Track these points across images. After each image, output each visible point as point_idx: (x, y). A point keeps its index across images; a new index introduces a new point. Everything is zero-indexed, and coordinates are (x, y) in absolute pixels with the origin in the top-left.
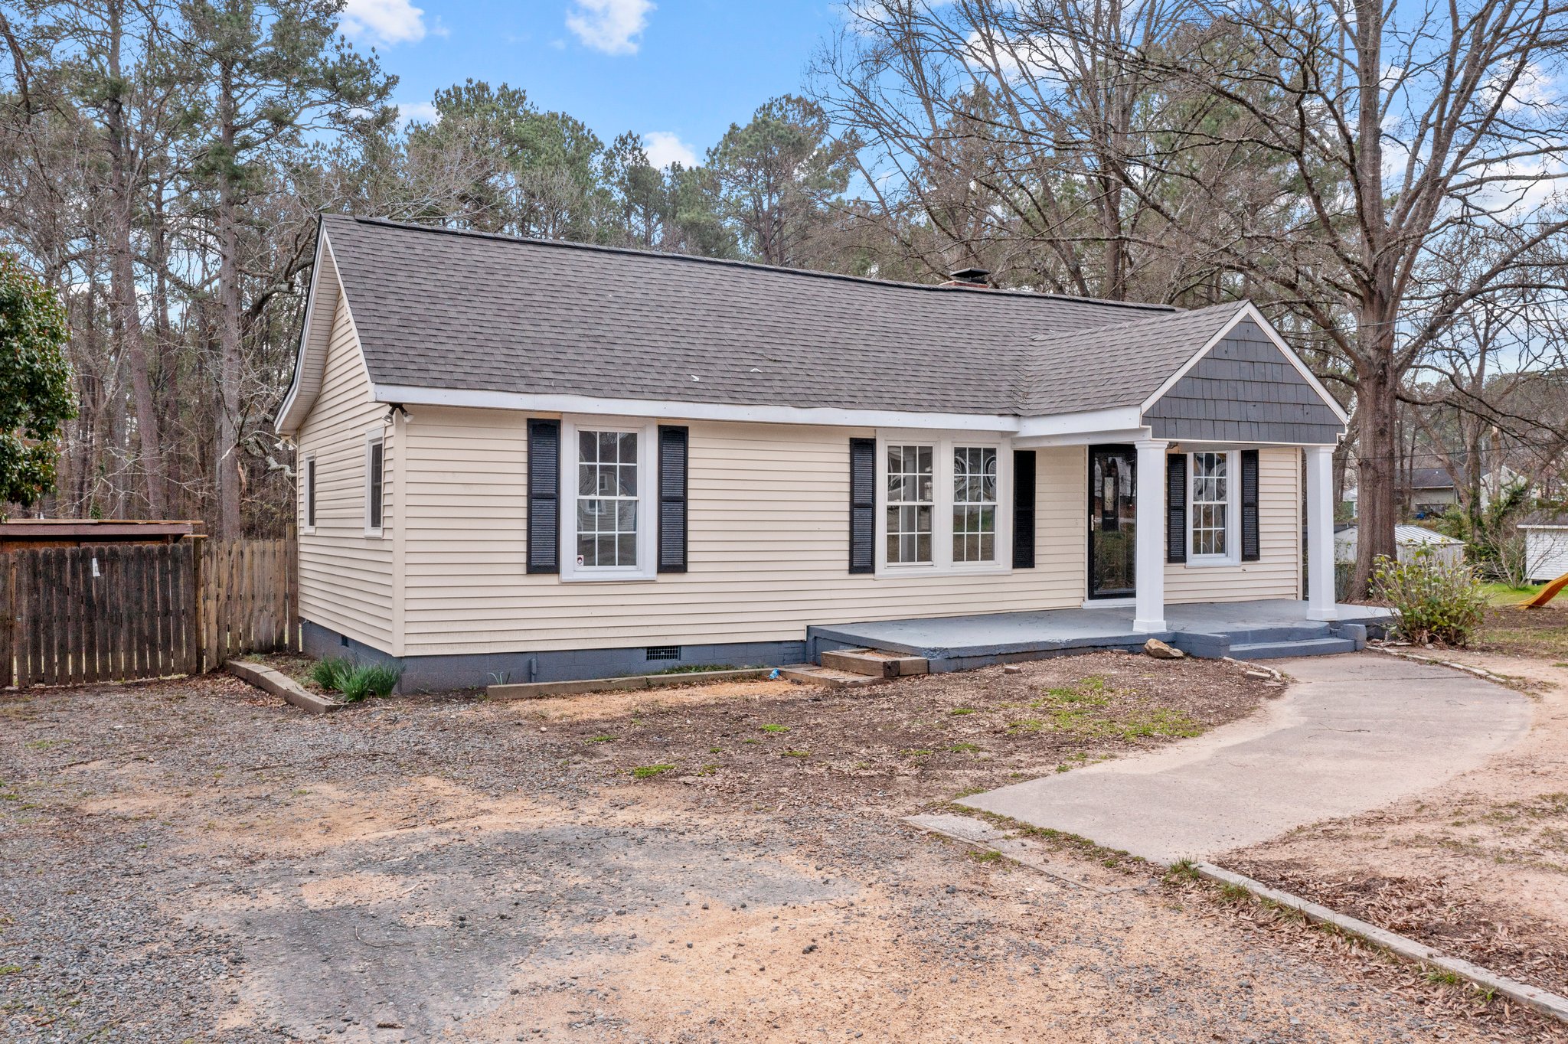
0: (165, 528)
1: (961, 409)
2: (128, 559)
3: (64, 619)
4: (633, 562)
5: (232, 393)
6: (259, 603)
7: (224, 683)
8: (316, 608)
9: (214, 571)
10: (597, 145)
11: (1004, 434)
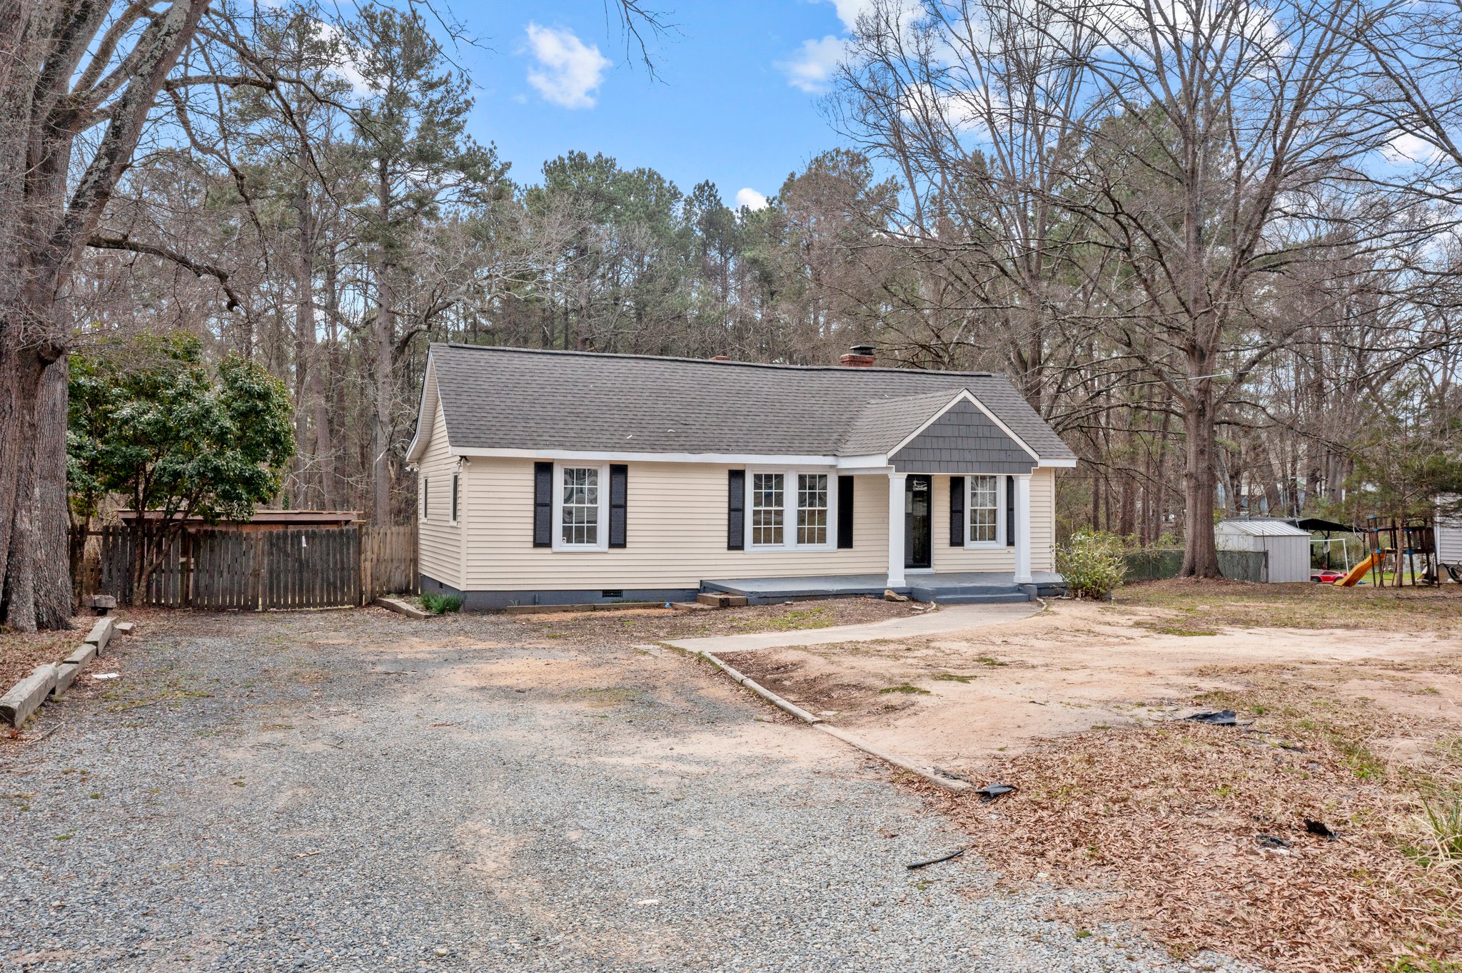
0: (339, 515)
1: (798, 452)
2: (322, 536)
3: (287, 571)
4: (595, 542)
5: (384, 414)
6: (395, 564)
7: (375, 610)
8: (428, 568)
9: (371, 545)
10: (675, 195)
11: (832, 467)
